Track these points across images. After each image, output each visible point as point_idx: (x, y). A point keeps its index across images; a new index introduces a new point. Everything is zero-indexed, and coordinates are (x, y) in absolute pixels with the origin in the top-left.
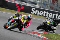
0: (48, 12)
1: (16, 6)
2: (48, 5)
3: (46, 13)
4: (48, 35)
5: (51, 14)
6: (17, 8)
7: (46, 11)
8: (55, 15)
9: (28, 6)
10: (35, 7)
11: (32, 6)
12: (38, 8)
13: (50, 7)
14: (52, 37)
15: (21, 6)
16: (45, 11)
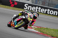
0: (40, 8)
1: (10, 2)
2: (41, 1)
3: (38, 8)
4: (40, 29)
5: (43, 10)
6: (11, 4)
7: (39, 7)
8: (47, 10)
9: (21, 2)
10: (28, 3)
11: (25, 2)
12: (31, 3)
13: (42, 3)
14: (44, 31)
15: (15, 2)
16: (37, 7)
